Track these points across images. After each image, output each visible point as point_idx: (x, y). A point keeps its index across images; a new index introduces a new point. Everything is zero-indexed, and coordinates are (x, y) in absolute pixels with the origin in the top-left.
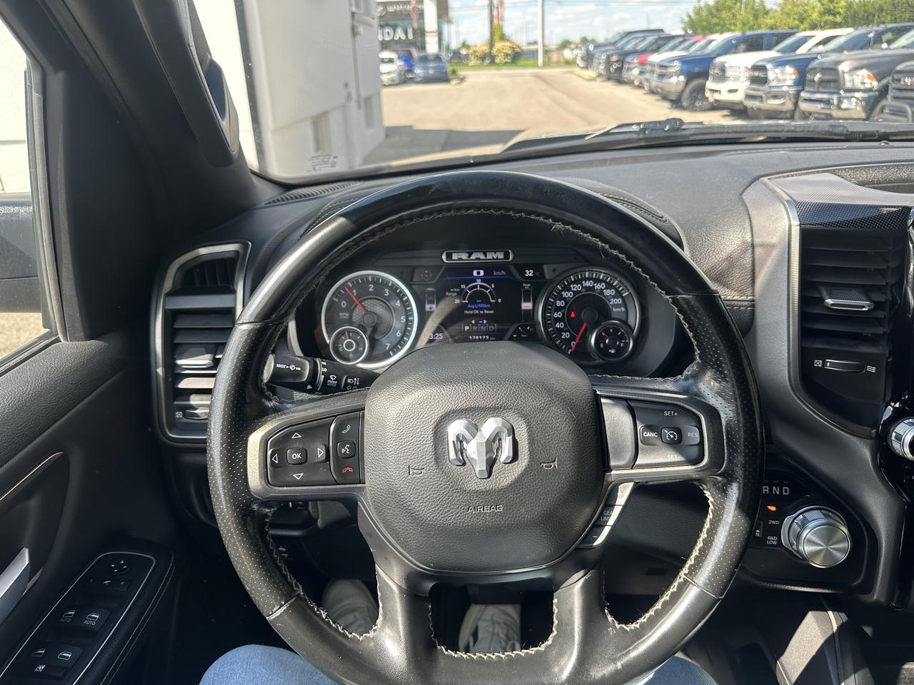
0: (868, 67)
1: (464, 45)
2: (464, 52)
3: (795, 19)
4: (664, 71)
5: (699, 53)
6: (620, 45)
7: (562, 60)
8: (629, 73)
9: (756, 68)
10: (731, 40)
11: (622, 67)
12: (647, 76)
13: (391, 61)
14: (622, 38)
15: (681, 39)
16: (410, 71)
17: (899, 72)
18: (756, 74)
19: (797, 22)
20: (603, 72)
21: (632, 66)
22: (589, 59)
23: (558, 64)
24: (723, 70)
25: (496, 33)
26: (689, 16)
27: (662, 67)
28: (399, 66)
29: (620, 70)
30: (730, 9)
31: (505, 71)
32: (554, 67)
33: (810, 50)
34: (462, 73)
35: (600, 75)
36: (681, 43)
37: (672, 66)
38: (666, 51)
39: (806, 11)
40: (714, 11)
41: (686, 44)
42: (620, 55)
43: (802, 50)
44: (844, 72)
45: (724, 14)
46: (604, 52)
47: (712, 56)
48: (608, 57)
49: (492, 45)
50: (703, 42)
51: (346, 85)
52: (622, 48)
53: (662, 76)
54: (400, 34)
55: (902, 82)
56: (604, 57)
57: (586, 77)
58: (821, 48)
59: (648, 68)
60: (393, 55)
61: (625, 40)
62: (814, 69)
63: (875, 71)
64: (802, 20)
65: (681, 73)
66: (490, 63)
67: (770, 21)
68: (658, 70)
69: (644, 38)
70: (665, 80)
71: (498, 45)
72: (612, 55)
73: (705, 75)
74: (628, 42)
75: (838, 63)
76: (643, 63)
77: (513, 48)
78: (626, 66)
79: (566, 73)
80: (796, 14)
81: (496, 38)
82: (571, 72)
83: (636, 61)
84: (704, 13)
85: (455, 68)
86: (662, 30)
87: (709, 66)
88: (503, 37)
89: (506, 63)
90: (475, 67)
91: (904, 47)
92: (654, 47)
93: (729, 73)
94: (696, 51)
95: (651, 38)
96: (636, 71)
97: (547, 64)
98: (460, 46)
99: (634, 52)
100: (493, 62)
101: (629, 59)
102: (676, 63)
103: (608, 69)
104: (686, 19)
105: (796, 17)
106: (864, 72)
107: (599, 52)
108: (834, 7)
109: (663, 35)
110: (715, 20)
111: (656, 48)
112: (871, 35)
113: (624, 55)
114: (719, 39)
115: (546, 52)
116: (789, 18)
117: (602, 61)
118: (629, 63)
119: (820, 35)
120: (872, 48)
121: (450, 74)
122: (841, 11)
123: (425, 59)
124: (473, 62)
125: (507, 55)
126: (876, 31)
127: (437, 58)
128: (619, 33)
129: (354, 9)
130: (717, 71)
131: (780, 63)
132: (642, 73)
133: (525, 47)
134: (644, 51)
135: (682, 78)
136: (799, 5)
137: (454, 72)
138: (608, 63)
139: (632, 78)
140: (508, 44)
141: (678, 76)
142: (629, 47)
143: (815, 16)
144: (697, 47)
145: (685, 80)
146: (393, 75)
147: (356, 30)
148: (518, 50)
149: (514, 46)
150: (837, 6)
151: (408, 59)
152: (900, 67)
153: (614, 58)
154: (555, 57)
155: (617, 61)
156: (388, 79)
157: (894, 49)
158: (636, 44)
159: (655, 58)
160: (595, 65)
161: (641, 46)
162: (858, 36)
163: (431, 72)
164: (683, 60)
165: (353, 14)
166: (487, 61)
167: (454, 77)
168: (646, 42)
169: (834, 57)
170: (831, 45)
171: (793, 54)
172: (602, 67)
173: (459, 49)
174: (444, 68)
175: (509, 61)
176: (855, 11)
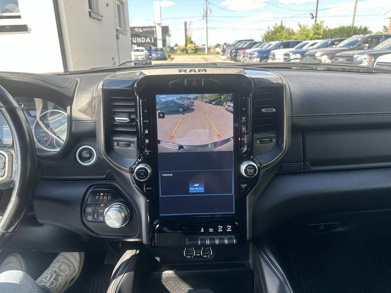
0: (327, 54)
1: (176, 45)
2: (175, 48)
3: (304, 36)
4: (251, 56)
5: (265, 49)
6: (236, 46)
7: (215, 52)
8: (239, 57)
9: (286, 55)
10: (278, 44)
11: (237, 54)
12: (246, 58)
13: (142, 51)
14: (237, 43)
15: (260, 43)
16: (150, 55)
17: (337, 56)
18: (286, 57)
19: (305, 38)
20: (229, 57)
21: (240, 54)
22: (224, 51)
23: (213, 54)
24: (274, 55)
25: (188, 40)
26: (265, 35)
27: (251, 54)
28: (145, 53)
29: (236, 56)
30: (280, 32)
31: (191, 56)
32: (212, 55)
33: (307, 48)
34: (172, 56)
35: (228, 58)
36: (260, 45)
37: (254, 54)
38: (254, 48)
39: (308, 33)
40: (274, 33)
41: (262, 45)
42: (235, 49)
43: (305, 48)
44: (318, 57)
45: (278, 34)
46: (229, 48)
47: (270, 50)
48: (231, 51)
49: (186, 45)
50: (267, 45)
51: (113, 59)
52: (237, 47)
53: (250, 58)
54: (148, 40)
55: (338, 60)
56: (230, 50)
57: (223, 59)
58: (311, 47)
59: (246, 55)
60: (143, 48)
61: (239, 44)
62: (306, 55)
63: (330, 56)
64: (307, 37)
65: (258, 57)
66: (186, 53)
67: (294, 37)
68: (249, 56)
69: (246, 43)
70: (252, 60)
71: (189, 45)
72: (233, 50)
73: (267, 58)
74: (240, 44)
75: (316, 52)
76: (244, 53)
77: (195, 47)
78: (238, 54)
79: (215, 57)
80: (304, 34)
81: (188, 42)
82: (217, 57)
83: (242, 52)
84: (270, 34)
85: (170, 54)
86: (253, 40)
87: (269, 54)
88: (191, 42)
89: (192, 53)
90: (179, 54)
91: (340, 47)
92: (249, 46)
93: (276, 57)
94: (265, 48)
95: (248, 43)
96: (242, 56)
97: (209, 53)
98: (174, 45)
99: (242, 49)
100: (187, 53)
101: (239, 51)
102: (256, 53)
103: (231, 56)
104: (264, 36)
105: (305, 36)
106: (326, 56)
107: (228, 49)
108: (319, 32)
109: (253, 42)
110: (275, 36)
111: (250, 47)
112: (329, 42)
113: (237, 50)
114: (274, 43)
115: (209, 49)
116: (302, 36)
117: (229, 52)
118: (239, 53)
119: (311, 42)
120: (329, 47)
121: (167, 56)
122: (321, 33)
123: (156, 50)
124: (179, 52)
125: (192, 50)
126: (331, 41)
127: (162, 50)
128: (236, 41)
129: (118, 28)
130: (271, 56)
131: (295, 53)
132: (244, 57)
133: (200, 47)
134: (246, 48)
135: (258, 59)
136: (306, 31)
137: (169, 56)
138: (231, 53)
139: (240, 59)
140: (193, 45)
141: (257, 58)
142: (240, 47)
143: (311, 35)
144: (265, 47)
145: (260, 60)
146: (143, 56)
147: (118, 36)
148: (197, 47)
149: (195, 46)
150: (319, 31)
151: (150, 50)
152: (338, 54)
153: (234, 51)
154: (212, 51)
155: (235, 52)
156: (141, 58)
157: (337, 48)
158: (243, 45)
159: (248, 51)
160: (226, 53)
161: (244, 46)
162: (325, 43)
163: (159, 55)
164: (259, 52)
165: (117, 30)
166: (185, 52)
167: (169, 58)
168: (246, 45)
169: (315, 50)
170: (315, 46)
171: (301, 49)
172: (229, 55)
173: (174, 47)
174: (164, 54)
175: (193, 52)
176: (326, 34)
